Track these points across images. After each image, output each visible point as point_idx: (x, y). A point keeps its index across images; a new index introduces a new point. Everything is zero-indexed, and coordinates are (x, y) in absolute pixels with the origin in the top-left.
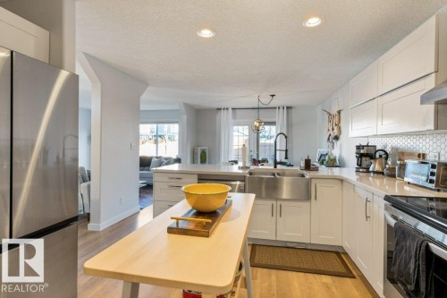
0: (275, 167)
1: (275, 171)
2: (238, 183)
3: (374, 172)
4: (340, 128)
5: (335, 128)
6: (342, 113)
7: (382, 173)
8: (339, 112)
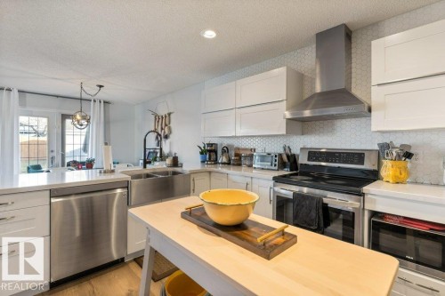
0: (145, 167)
1: (146, 171)
2: (119, 191)
3: (222, 163)
4: (170, 129)
5: (166, 129)
6: (172, 116)
7: (229, 164)
8: (169, 114)
